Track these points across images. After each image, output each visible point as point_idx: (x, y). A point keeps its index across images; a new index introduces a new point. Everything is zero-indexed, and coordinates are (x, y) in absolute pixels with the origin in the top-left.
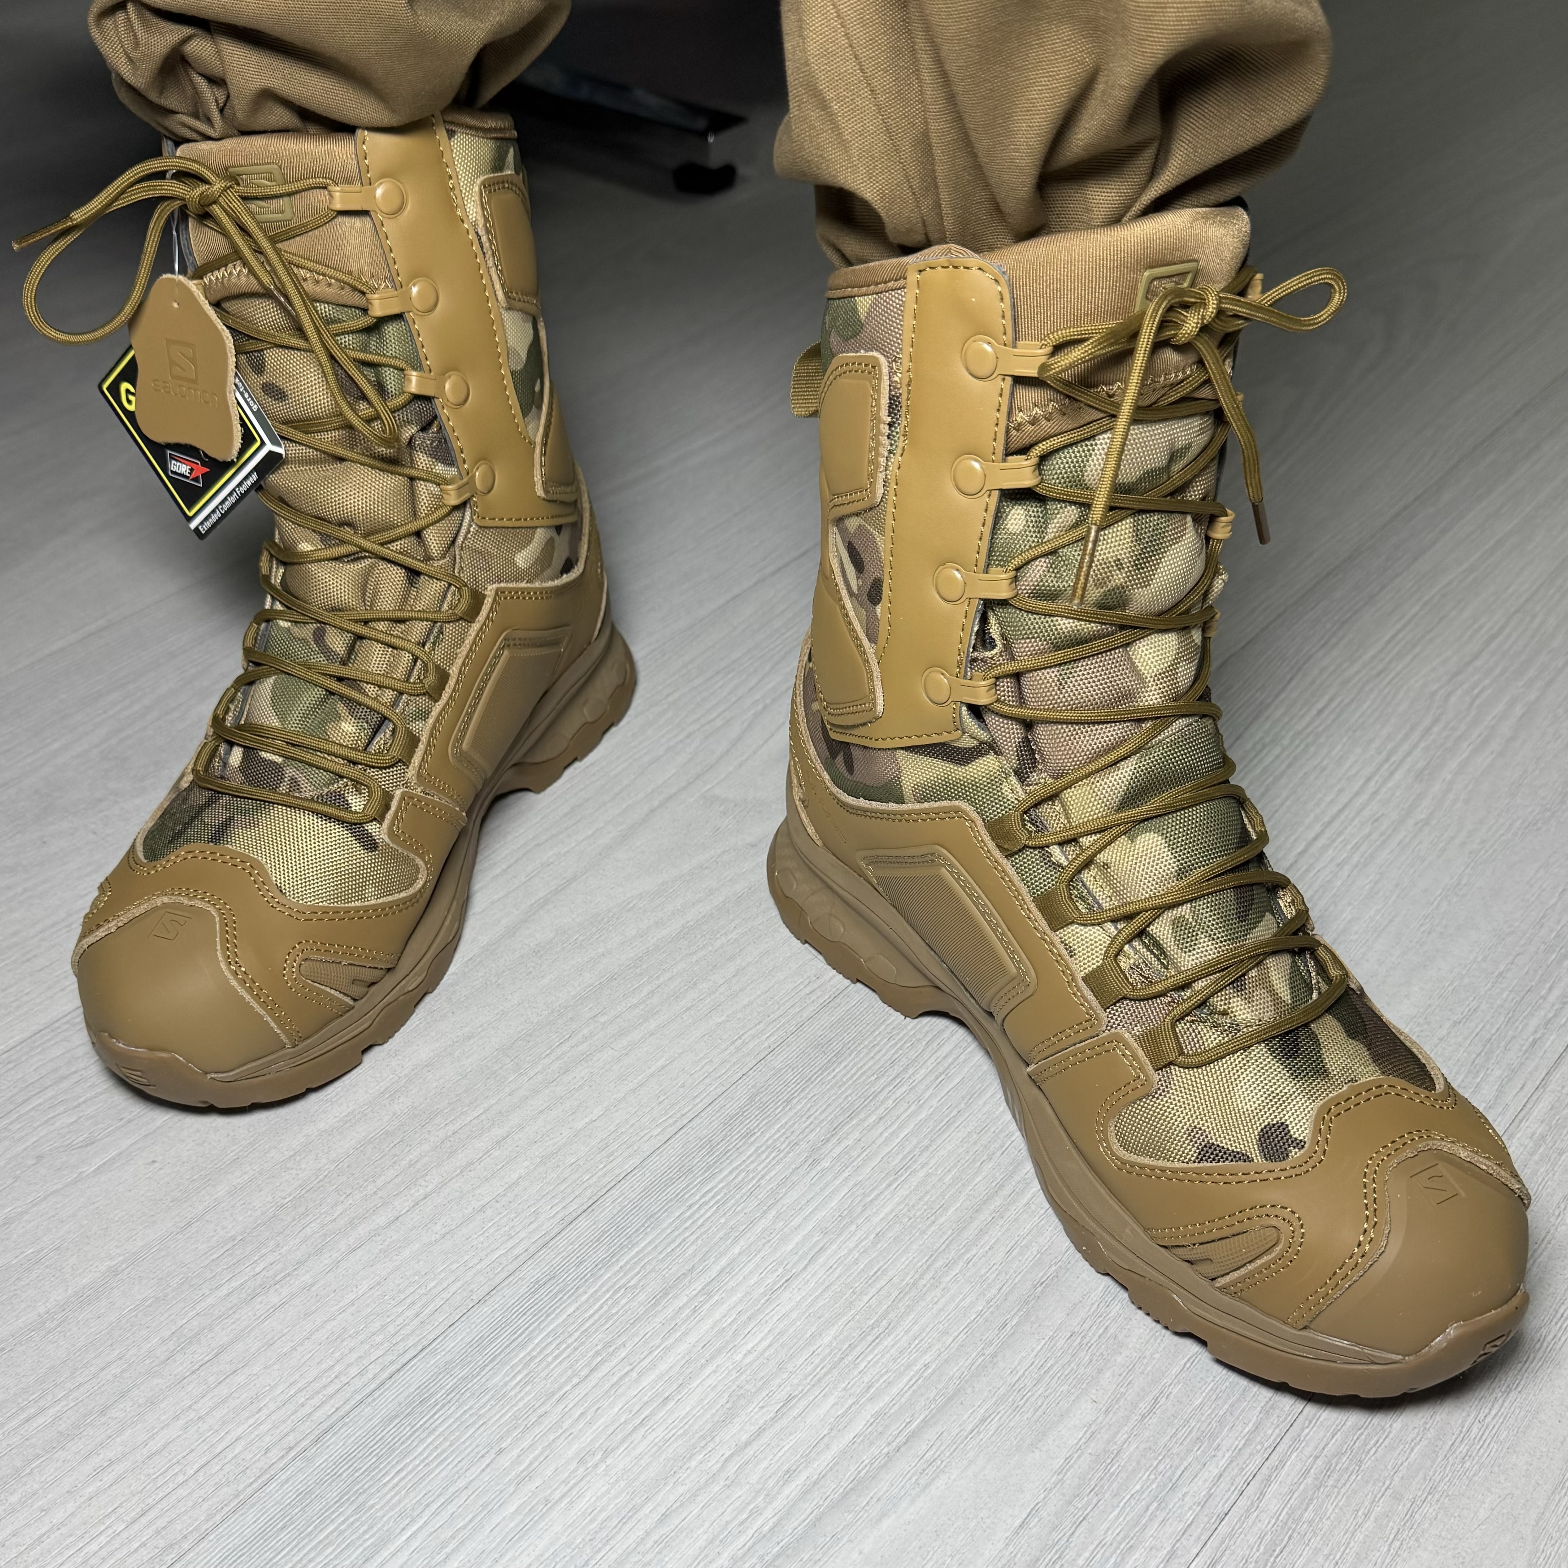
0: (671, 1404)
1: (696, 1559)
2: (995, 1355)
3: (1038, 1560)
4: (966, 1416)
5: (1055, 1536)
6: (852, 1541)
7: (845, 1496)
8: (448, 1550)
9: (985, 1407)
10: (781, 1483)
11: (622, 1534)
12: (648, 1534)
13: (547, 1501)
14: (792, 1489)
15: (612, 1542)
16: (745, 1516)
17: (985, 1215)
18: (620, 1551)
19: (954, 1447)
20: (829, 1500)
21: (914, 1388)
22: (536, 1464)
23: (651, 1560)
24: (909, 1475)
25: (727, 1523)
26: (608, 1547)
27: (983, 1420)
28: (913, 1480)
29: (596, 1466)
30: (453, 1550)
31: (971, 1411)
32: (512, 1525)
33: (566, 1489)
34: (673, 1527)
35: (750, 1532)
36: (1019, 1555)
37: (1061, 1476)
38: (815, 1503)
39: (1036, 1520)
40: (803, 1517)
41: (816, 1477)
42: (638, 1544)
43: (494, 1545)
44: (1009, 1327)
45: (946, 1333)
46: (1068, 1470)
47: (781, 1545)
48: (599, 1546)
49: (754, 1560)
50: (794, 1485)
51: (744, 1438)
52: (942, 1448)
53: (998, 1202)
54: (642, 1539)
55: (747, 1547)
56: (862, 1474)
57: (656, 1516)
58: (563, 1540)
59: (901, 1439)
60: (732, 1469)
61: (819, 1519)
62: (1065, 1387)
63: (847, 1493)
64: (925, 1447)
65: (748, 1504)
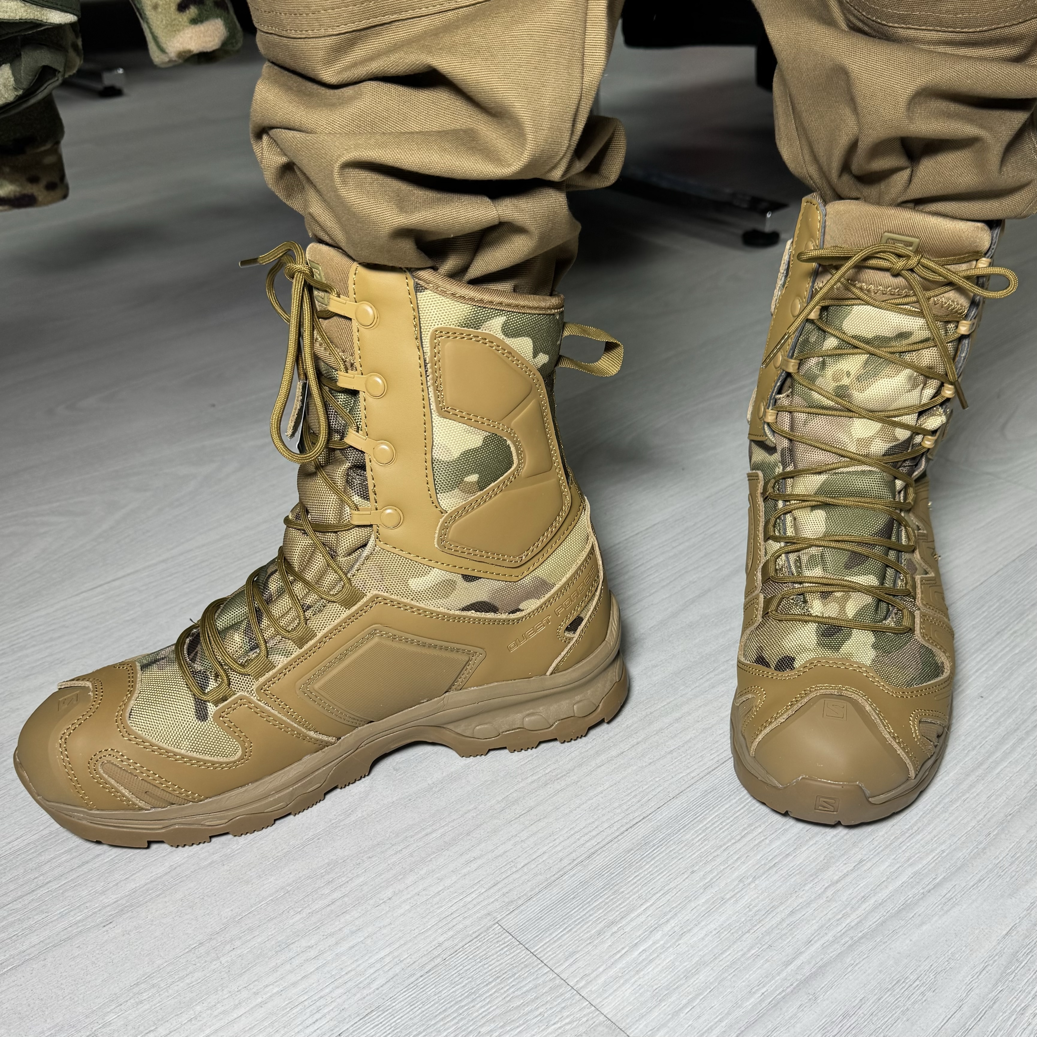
0: (791, 858)
1: (813, 935)
2: (984, 849)
3: (1018, 952)
4: (969, 878)
6: (905, 934)
7: (899, 912)
8: (668, 917)
9: (981, 874)
10: (860, 902)
11: (767, 920)
12: (783, 920)
13: (723, 899)
14: (867, 906)
15: (763, 923)
16: (840, 916)
17: (973, 778)
18: (767, 927)
19: (963, 893)
20: (889, 913)
21: (937, 861)
22: (715, 880)
23: (787, 933)
24: (937, 905)
25: (830, 919)
26: (760, 925)
27: (980, 881)
28: (940, 907)
29: (749, 884)
30: (671, 918)
31: (971, 876)
32: (703, 908)
33: (733, 894)
34: (797, 918)
35: (844, 925)
36: (1006, 949)
37: (1029, 912)
38: (881, 913)
39: (1015, 932)
40: (874, 920)
41: (881, 901)
42: (778, 925)
43: (694, 917)
44: (992, 835)
45: (953, 835)
46: (1033, 909)
47: (864, 932)
48: (755, 923)
49: (847, 939)
50: (868, 904)
51: (836, 878)
52: (956, 893)
53: (980, 771)
54: (780, 922)
55: (842, 932)
56: (908, 902)
57: (787, 912)
58: (734, 918)
59: (931, 886)
60: (829, 893)
61: (884, 922)
62: (1029, 868)
63: (900, 911)
64: (945, 892)
65: (841, 911)
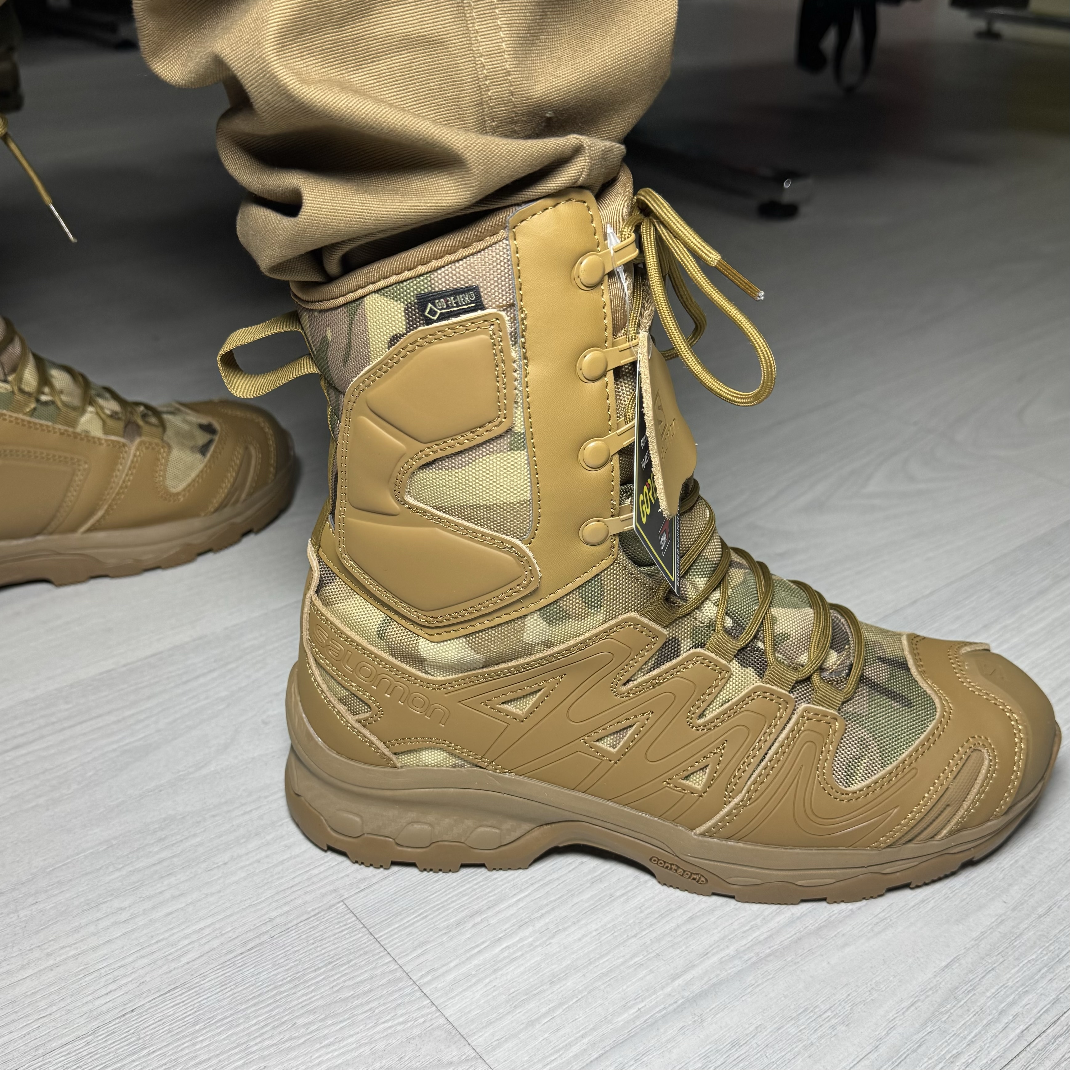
1: (711, 946)
3: (957, 988)
5: (971, 976)
6: (822, 955)
7: (820, 928)
8: (543, 911)
10: (775, 913)
11: (661, 924)
12: (678, 926)
13: (611, 896)
15: (654, 927)
16: (747, 928)
18: (659, 933)
19: (900, 913)
22: (606, 874)
23: (680, 942)
24: (866, 925)
25: (734, 930)
26: (651, 929)
27: (923, 901)
28: (870, 927)
30: (546, 912)
32: (587, 905)
33: (624, 892)
34: (696, 925)
35: (750, 938)
36: (943, 983)
37: (977, 942)
38: (797, 929)
39: (957, 964)
40: (788, 936)
41: (799, 914)
42: (672, 931)
43: (574, 914)
46: (982, 939)
47: (772, 949)
48: (645, 927)
49: (752, 955)
50: (783, 917)
52: (892, 913)
54: (675, 929)
55: (747, 946)
56: (833, 918)
57: (685, 918)
58: (621, 919)
61: (800, 939)
62: (984, 891)
65: (750, 922)
